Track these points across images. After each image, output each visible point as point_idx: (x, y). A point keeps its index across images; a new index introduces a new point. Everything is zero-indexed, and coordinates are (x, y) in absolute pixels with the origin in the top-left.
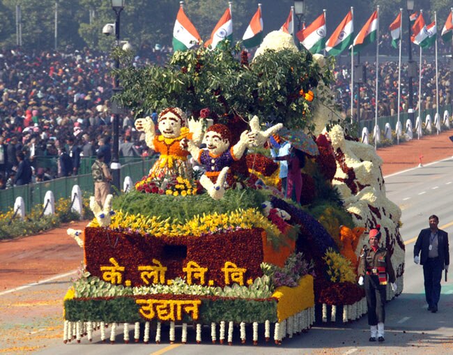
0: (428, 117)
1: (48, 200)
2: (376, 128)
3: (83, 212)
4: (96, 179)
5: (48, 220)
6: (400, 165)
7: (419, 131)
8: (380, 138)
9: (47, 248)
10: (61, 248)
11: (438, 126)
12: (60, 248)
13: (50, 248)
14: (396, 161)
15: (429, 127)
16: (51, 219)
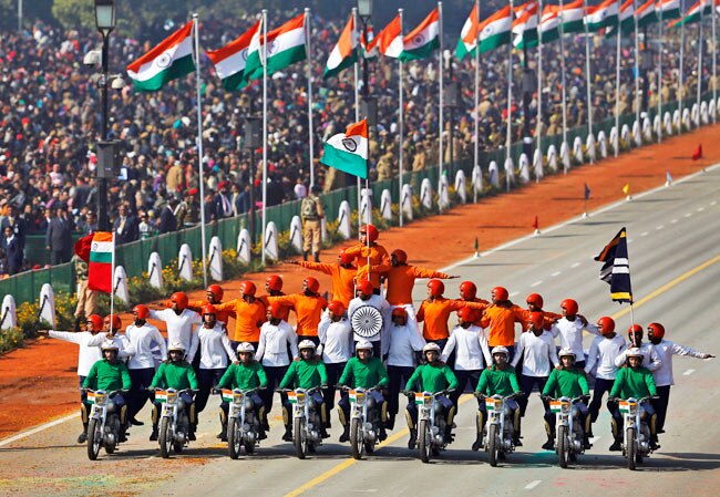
0: (552, 149)
1: (7, 308)
2: (476, 170)
3: (57, 322)
4: (80, 275)
5: (7, 338)
6: (510, 230)
7: (539, 171)
8: (483, 184)
9: (5, 384)
10: (26, 383)
11: (566, 162)
12: (24, 383)
13: (9, 384)
14: (503, 222)
15: (553, 164)
16: (11, 335)
